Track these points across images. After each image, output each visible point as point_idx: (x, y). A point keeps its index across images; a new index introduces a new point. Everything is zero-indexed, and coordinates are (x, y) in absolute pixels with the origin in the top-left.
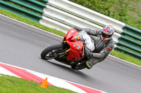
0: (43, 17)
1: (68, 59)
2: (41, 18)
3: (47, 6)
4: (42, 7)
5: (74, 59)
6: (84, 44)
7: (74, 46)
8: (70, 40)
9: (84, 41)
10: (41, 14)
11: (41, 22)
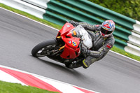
0: (129, 45)
1: (62, 56)
2: (126, 46)
3: (133, 34)
4: (128, 35)
5: (69, 57)
6: (81, 40)
7: (70, 42)
8: (65, 35)
9: (81, 37)
10: (127, 41)
11: (126, 49)
